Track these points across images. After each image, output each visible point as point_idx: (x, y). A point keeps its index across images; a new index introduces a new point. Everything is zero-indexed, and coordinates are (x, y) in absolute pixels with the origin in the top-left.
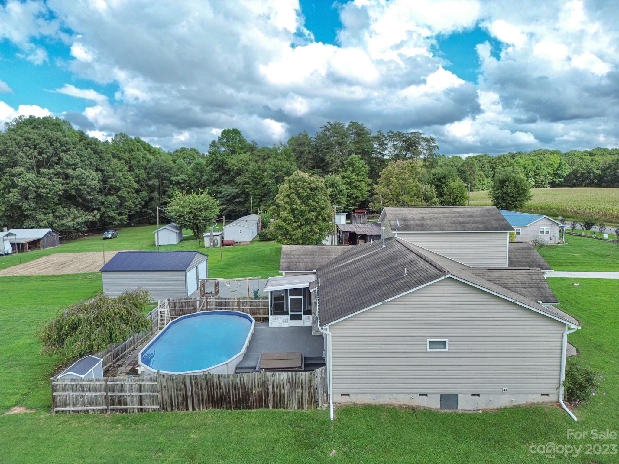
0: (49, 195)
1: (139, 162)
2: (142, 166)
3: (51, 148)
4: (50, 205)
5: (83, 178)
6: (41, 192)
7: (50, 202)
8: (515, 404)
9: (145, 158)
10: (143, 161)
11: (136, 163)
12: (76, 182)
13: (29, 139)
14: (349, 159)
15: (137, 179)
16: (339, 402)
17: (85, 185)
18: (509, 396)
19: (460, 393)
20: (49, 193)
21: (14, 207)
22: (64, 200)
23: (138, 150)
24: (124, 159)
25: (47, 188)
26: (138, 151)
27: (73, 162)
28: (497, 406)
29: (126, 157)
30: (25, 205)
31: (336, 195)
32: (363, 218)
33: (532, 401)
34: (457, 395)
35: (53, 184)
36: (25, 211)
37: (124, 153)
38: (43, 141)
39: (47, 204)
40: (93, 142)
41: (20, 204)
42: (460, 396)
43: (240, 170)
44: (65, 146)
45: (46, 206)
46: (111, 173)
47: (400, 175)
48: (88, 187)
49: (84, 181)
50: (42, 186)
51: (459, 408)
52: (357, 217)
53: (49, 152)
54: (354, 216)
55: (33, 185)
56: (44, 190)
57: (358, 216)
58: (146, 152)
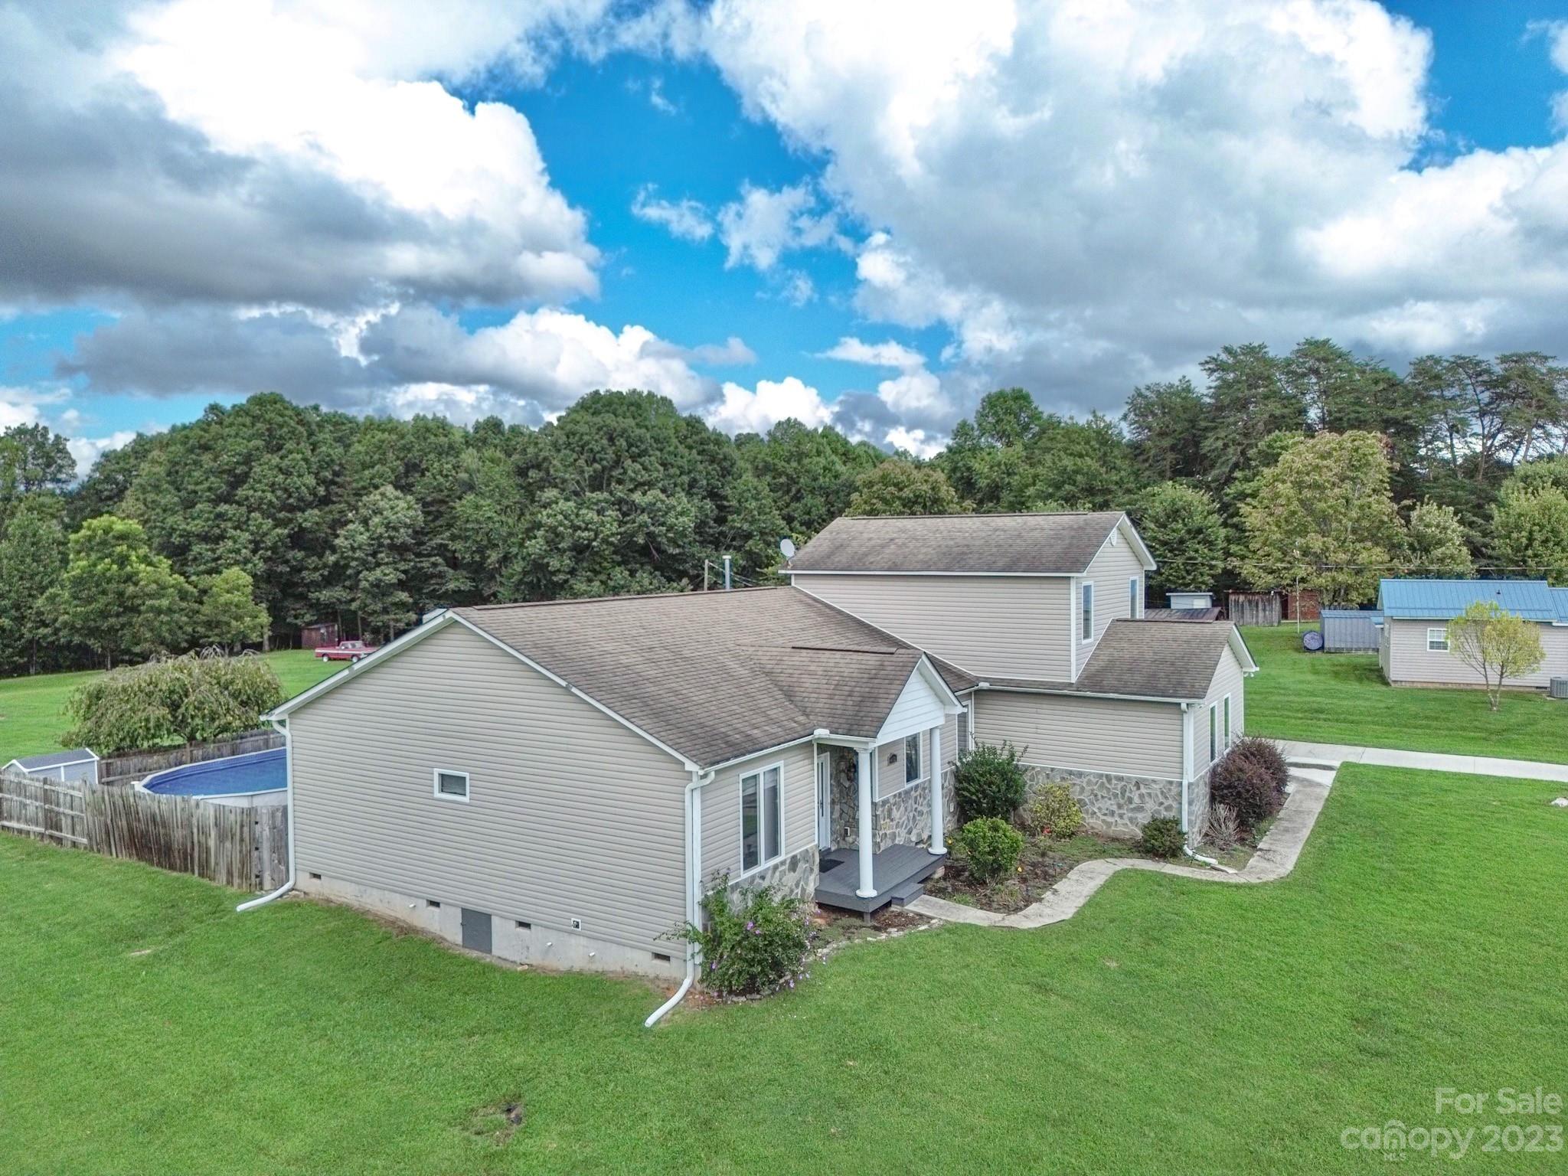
0: (595, 544)
1: (815, 479)
2: (821, 488)
3: (610, 451)
4: (605, 564)
5: (659, 510)
6: (579, 537)
7: (606, 559)
8: (598, 966)
9: (830, 470)
10: (824, 477)
11: (809, 481)
12: (645, 517)
13: (574, 434)
14: (1262, 445)
15: (807, 517)
16: (306, 890)
17: (663, 524)
18: (583, 941)
19: (497, 915)
20: (594, 540)
21: (539, 567)
22: (634, 557)
23: (819, 453)
24: (787, 475)
25: (592, 530)
26: (819, 455)
27: (646, 477)
28: (563, 965)
29: (789, 471)
30: (554, 563)
31: (1182, 541)
32: (1264, 610)
33: (633, 969)
34: (489, 917)
35: (603, 522)
36: (554, 573)
37: (788, 462)
38: (597, 437)
39: (600, 563)
40: (712, 438)
41: (546, 561)
42: (495, 920)
43: (997, 486)
44: (637, 447)
45: (597, 567)
46: (734, 503)
47: (1308, 474)
48: (670, 529)
49: (663, 516)
50: (583, 525)
51: (495, 951)
52: (1246, 605)
53: (605, 459)
54: (1237, 602)
55: (566, 522)
56: (586, 534)
57: (1250, 602)
58: (834, 458)
